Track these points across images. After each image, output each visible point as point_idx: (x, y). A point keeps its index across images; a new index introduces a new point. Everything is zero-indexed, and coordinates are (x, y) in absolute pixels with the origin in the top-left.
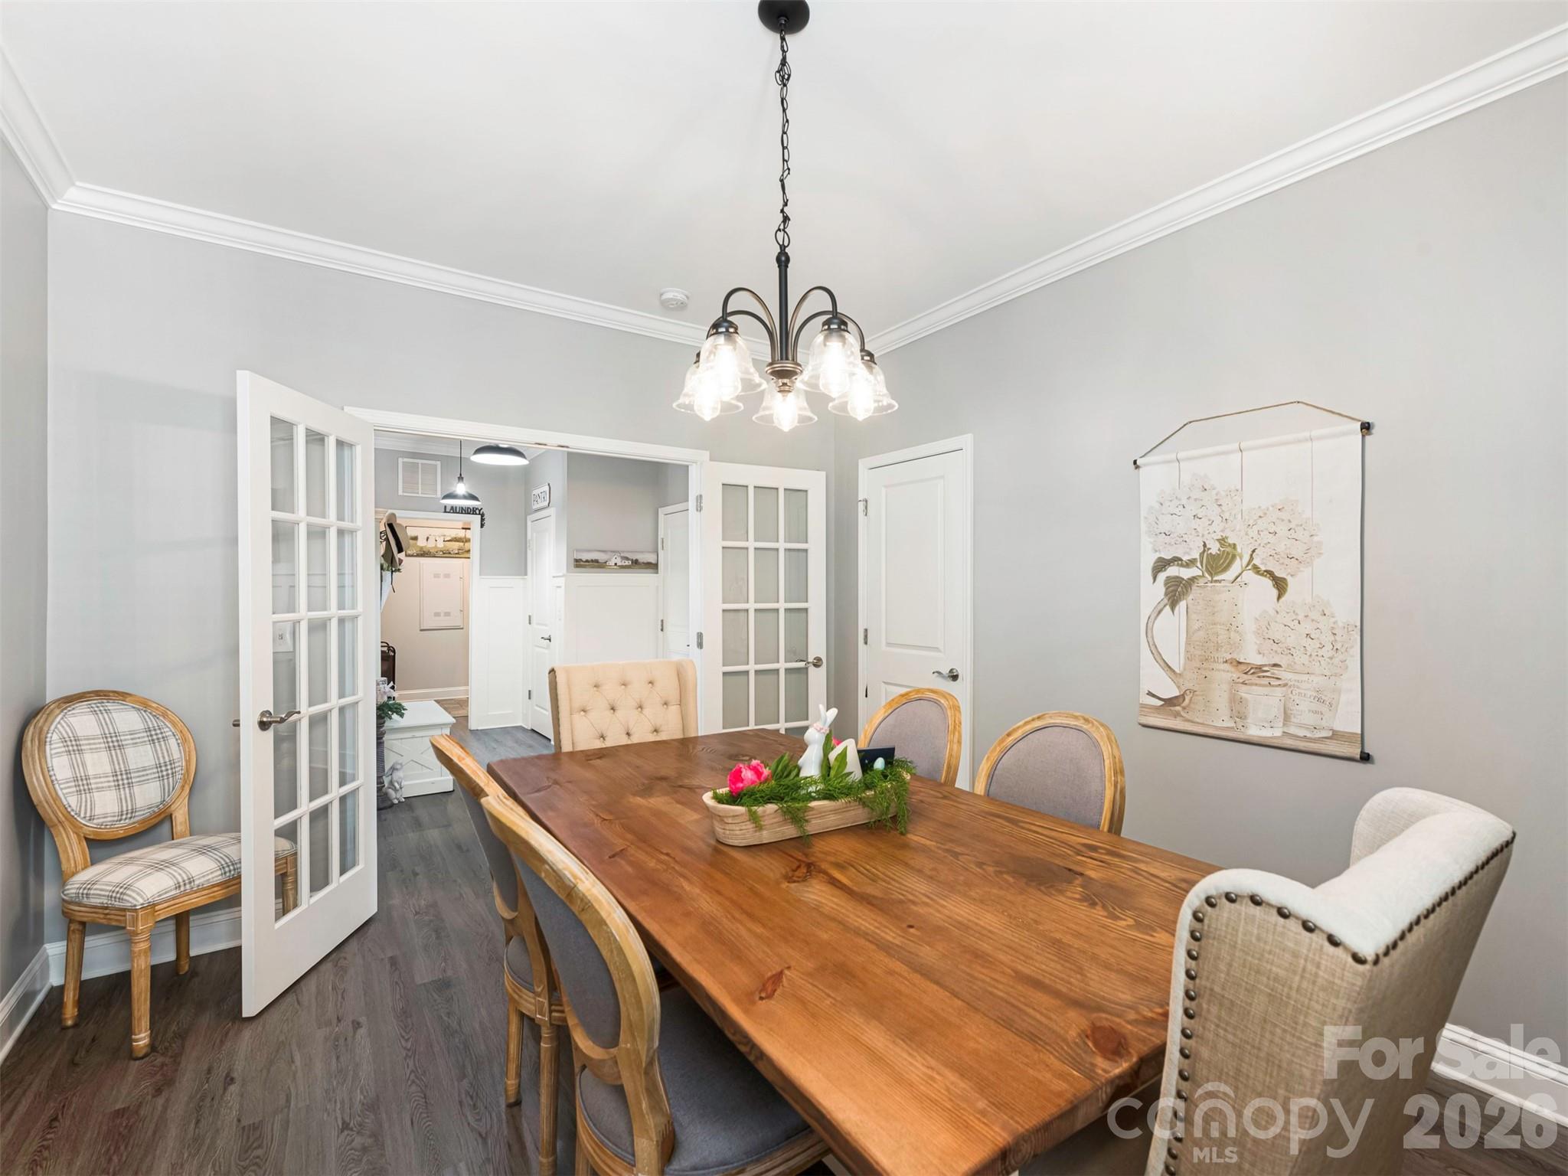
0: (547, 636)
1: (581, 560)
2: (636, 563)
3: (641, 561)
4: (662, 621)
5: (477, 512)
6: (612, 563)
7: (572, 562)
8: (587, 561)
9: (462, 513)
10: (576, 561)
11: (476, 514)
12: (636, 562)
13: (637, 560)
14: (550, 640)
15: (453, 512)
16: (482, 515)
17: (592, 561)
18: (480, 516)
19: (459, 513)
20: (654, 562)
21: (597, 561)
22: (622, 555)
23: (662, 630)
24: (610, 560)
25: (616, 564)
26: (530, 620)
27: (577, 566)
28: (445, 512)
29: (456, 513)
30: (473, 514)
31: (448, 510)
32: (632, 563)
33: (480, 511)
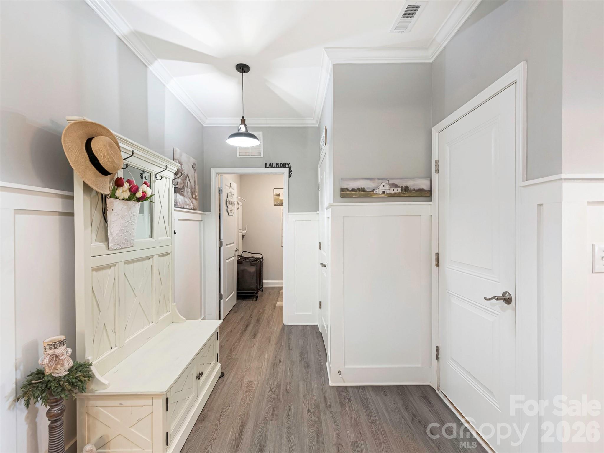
0: (324, 263)
1: (347, 189)
2: (406, 191)
3: (411, 188)
4: (437, 255)
5: (287, 166)
6: (379, 191)
7: (339, 193)
8: (353, 190)
9: (277, 167)
10: (342, 190)
11: (286, 167)
12: (406, 189)
13: (407, 187)
14: (326, 266)
15: (271, 167)
16: (290, 168)
17: (359, 190)
18: (288, 168)
19: (275, 167)
20: (425, 187)
21: (363, 190)
22: (391, 182)
23: (437, 265)
24: (377, 188)
25: (384, 192)
26: (320, 246)
27: (343, 196)
28: (266, 167)
29: (273, 167)
30: (284, 167)
31: (268, 166)
32: (401, 190)
33: (288, 165)
